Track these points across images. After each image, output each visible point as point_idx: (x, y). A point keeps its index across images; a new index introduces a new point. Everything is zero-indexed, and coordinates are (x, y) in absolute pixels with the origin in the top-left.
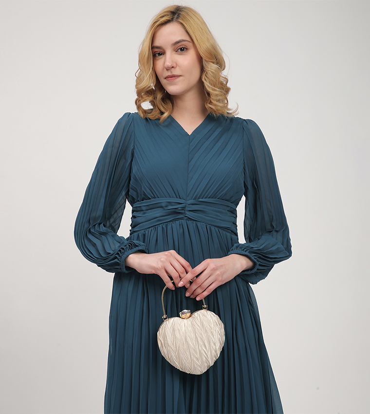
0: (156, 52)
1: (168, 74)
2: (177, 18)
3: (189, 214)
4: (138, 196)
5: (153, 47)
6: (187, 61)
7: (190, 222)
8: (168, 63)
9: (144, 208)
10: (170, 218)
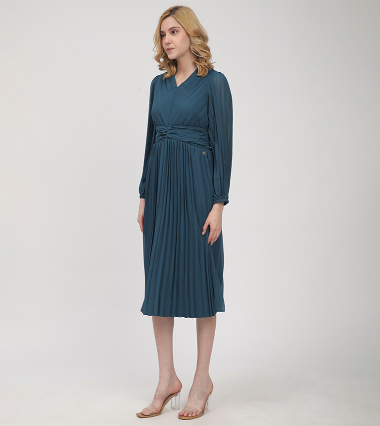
1: (167, 47)
2: (173, 14)
5: (160, 32)
7: (168, 140)
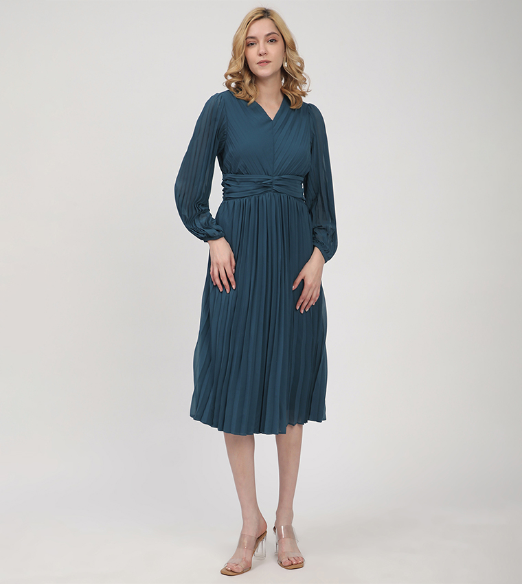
0: (250, 42)
1: (261, 59)
3: (275, 188)
4: (231, 169)
5: (248, 38)
6: (274, 50)
7: (276, 194)
8: (262, 51)
9: (238, 180)
10: (260, 191)
